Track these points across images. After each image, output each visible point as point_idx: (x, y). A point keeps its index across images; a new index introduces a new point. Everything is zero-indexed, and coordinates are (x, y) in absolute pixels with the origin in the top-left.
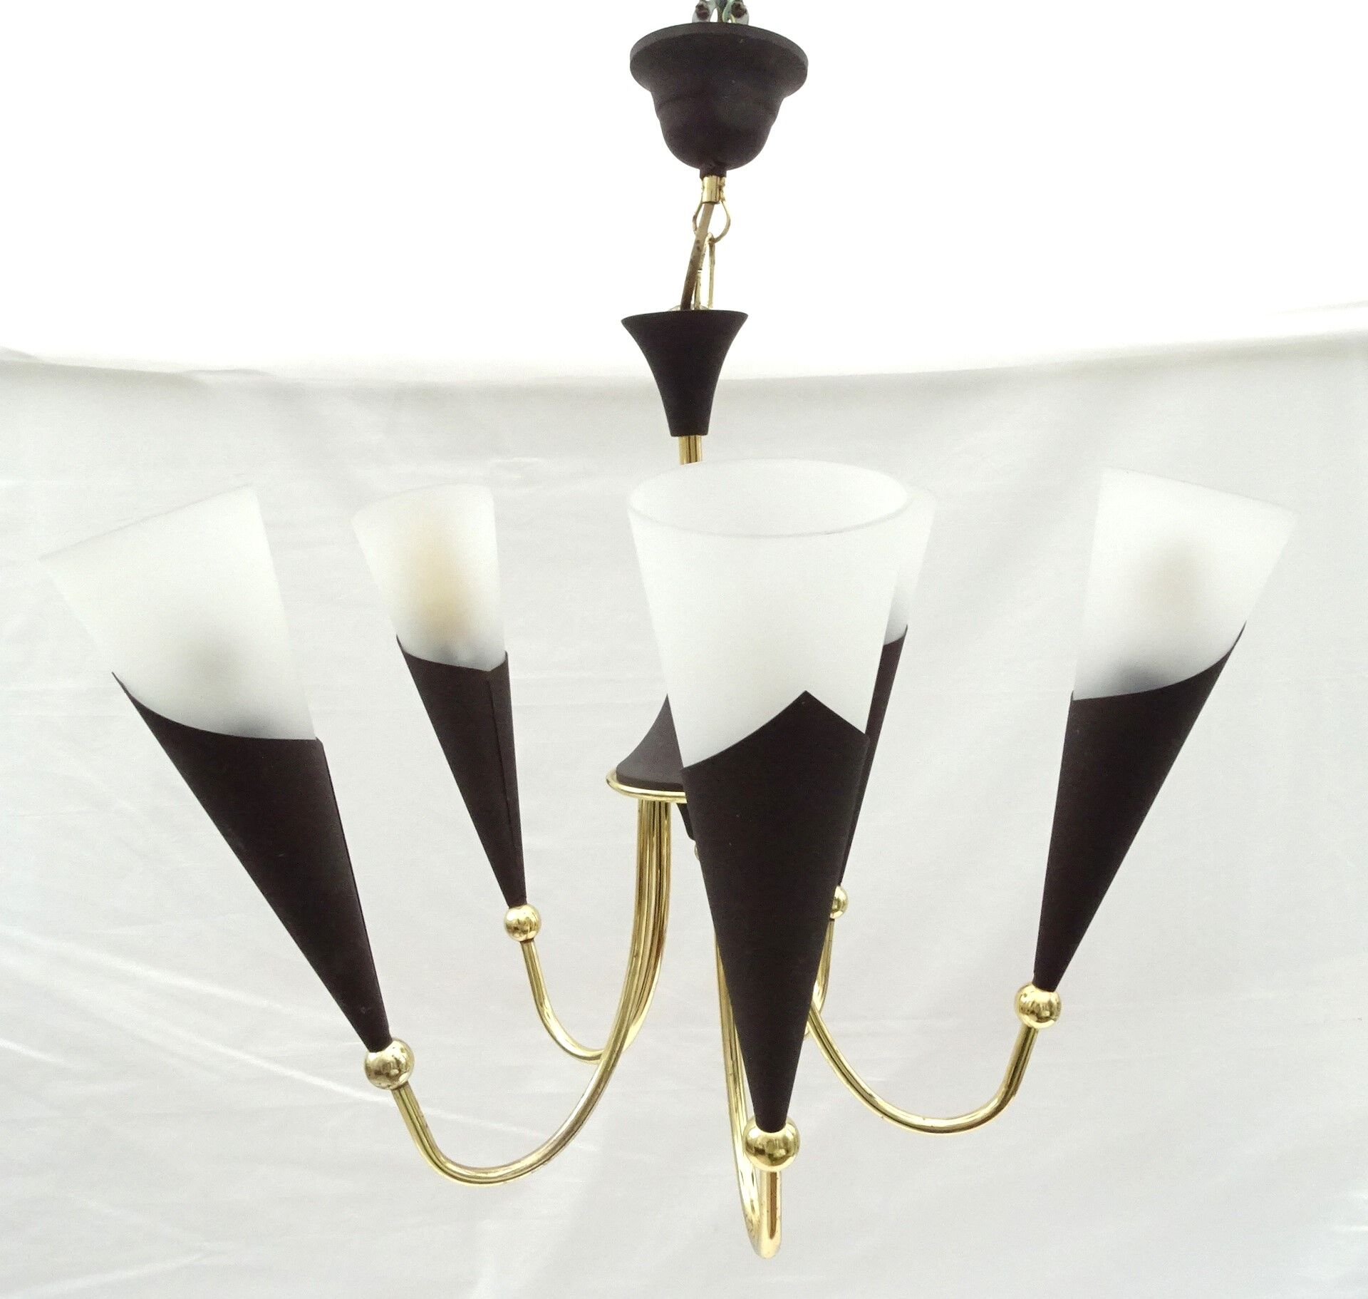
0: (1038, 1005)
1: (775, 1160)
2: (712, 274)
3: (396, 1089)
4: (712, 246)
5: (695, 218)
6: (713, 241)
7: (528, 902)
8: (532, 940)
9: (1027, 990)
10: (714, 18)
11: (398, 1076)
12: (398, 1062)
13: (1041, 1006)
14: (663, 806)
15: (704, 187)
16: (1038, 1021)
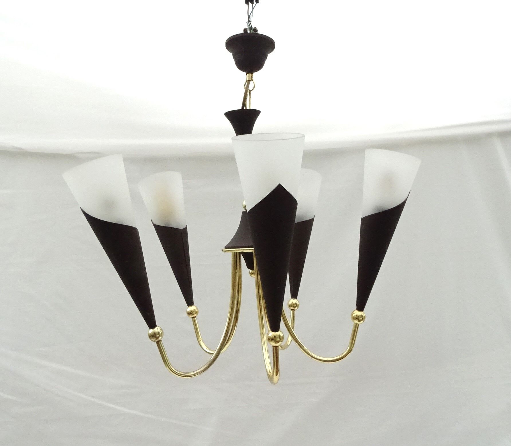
0: (358, 316)
2: (250, 100)
3: (157, 342)
4: (250, 93)
5: (245, 85)
6: (250, 91)
7: (194, 305)
8: (196, 317)
9: (355, 312)
10: (249, 32)
11: (159, 337)
12: (159, 333)
13: (359, 316)
15: (247, 77)
16: (358, 321)
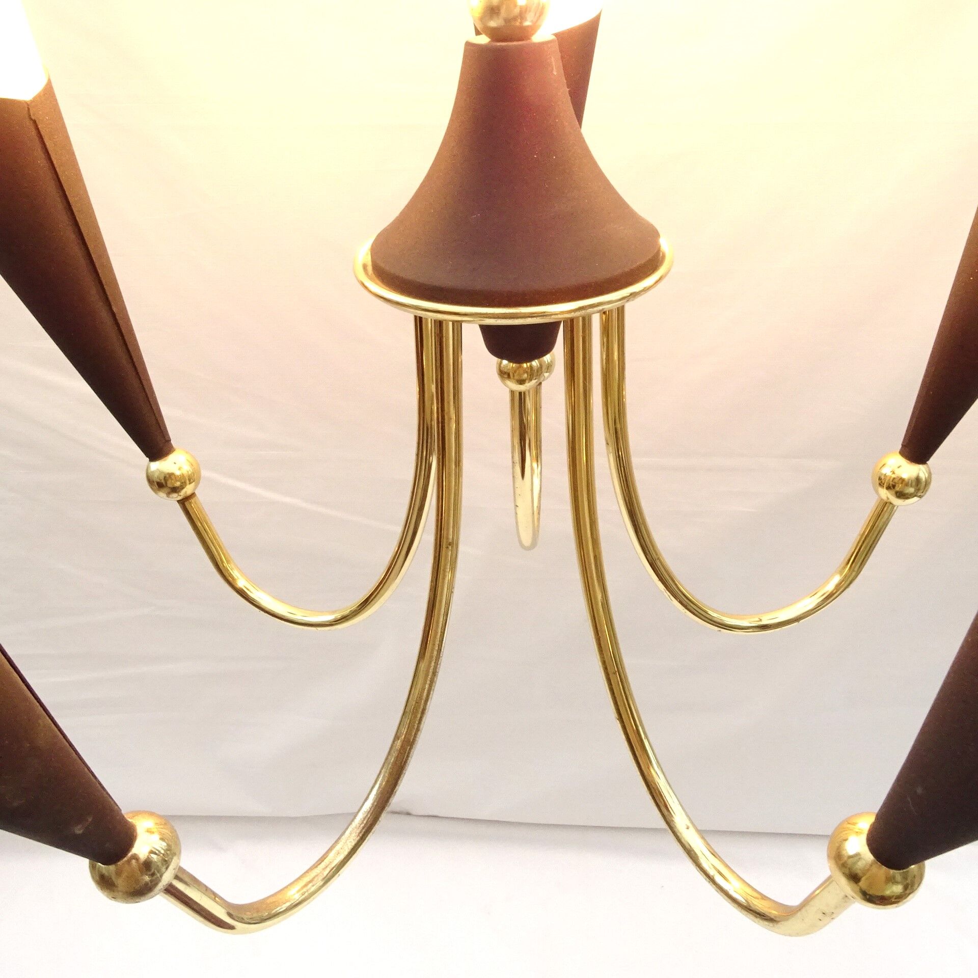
7: (175, 448)
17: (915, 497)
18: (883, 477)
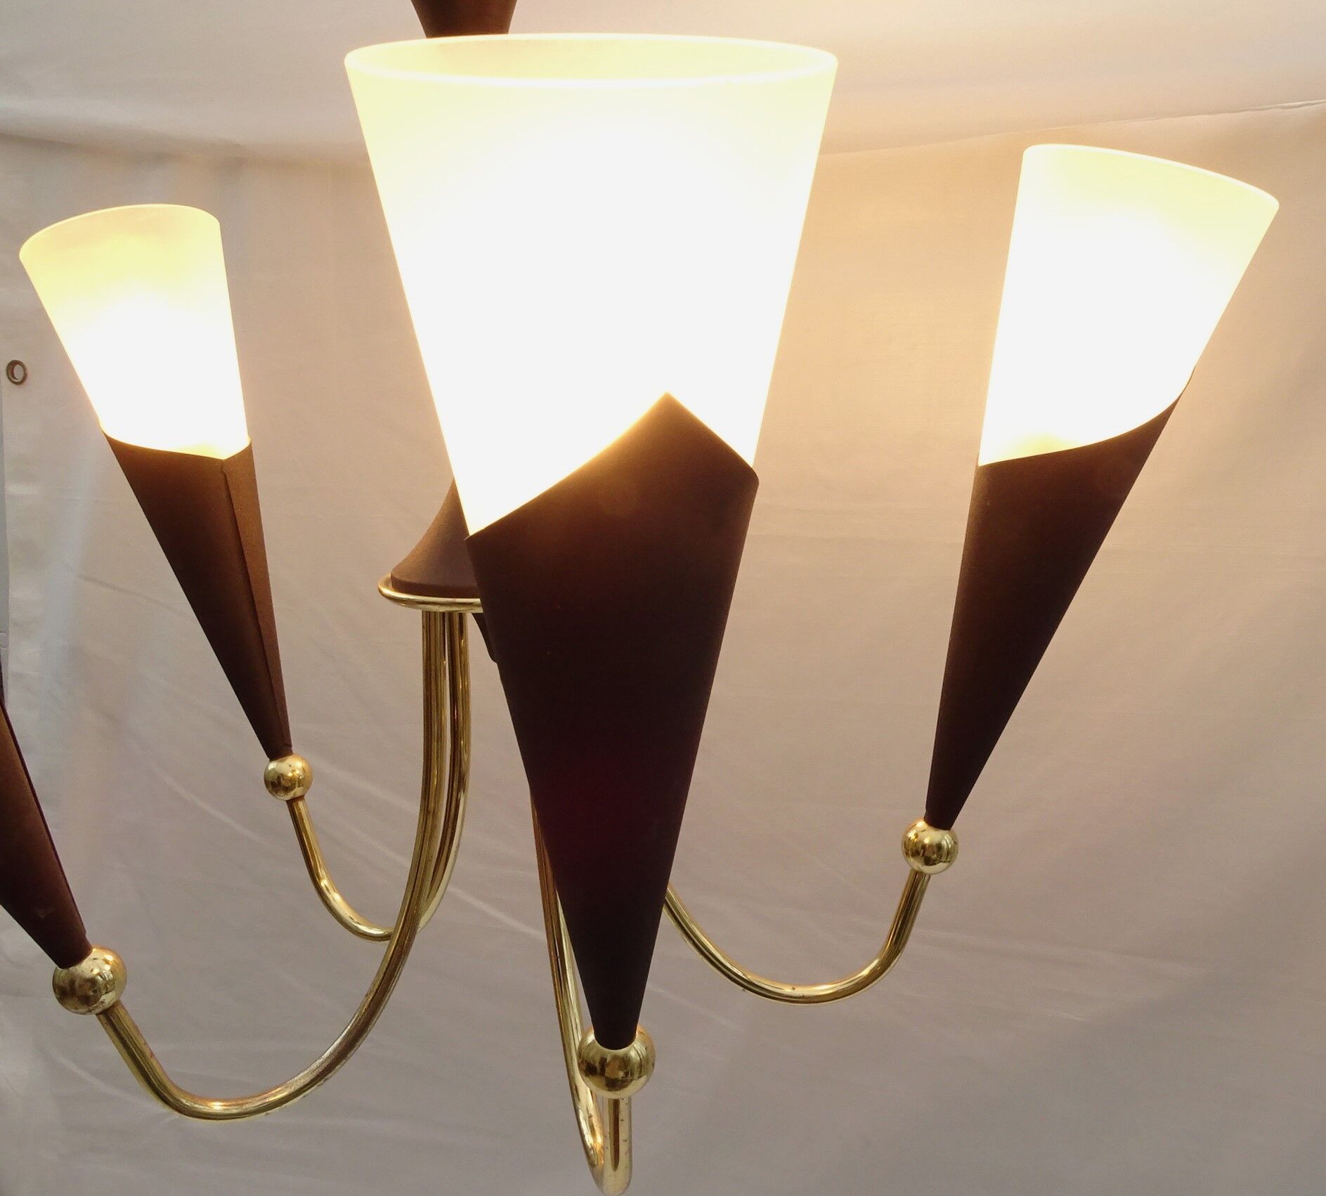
1: (613, 1085)
3: (101, 1013)
7: (294, 752)
8: (300, 798)
11: (96, 999)
14: (456, 620)
17: (941, 863)
18: (907, 842)
